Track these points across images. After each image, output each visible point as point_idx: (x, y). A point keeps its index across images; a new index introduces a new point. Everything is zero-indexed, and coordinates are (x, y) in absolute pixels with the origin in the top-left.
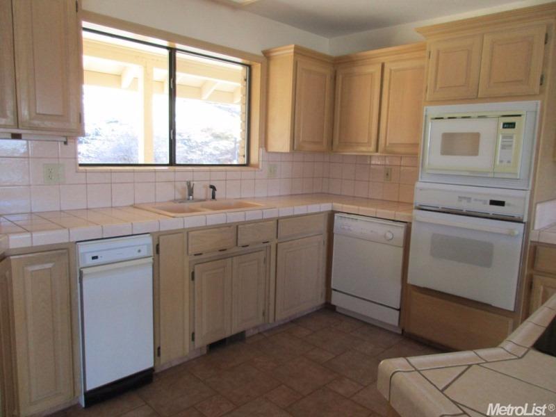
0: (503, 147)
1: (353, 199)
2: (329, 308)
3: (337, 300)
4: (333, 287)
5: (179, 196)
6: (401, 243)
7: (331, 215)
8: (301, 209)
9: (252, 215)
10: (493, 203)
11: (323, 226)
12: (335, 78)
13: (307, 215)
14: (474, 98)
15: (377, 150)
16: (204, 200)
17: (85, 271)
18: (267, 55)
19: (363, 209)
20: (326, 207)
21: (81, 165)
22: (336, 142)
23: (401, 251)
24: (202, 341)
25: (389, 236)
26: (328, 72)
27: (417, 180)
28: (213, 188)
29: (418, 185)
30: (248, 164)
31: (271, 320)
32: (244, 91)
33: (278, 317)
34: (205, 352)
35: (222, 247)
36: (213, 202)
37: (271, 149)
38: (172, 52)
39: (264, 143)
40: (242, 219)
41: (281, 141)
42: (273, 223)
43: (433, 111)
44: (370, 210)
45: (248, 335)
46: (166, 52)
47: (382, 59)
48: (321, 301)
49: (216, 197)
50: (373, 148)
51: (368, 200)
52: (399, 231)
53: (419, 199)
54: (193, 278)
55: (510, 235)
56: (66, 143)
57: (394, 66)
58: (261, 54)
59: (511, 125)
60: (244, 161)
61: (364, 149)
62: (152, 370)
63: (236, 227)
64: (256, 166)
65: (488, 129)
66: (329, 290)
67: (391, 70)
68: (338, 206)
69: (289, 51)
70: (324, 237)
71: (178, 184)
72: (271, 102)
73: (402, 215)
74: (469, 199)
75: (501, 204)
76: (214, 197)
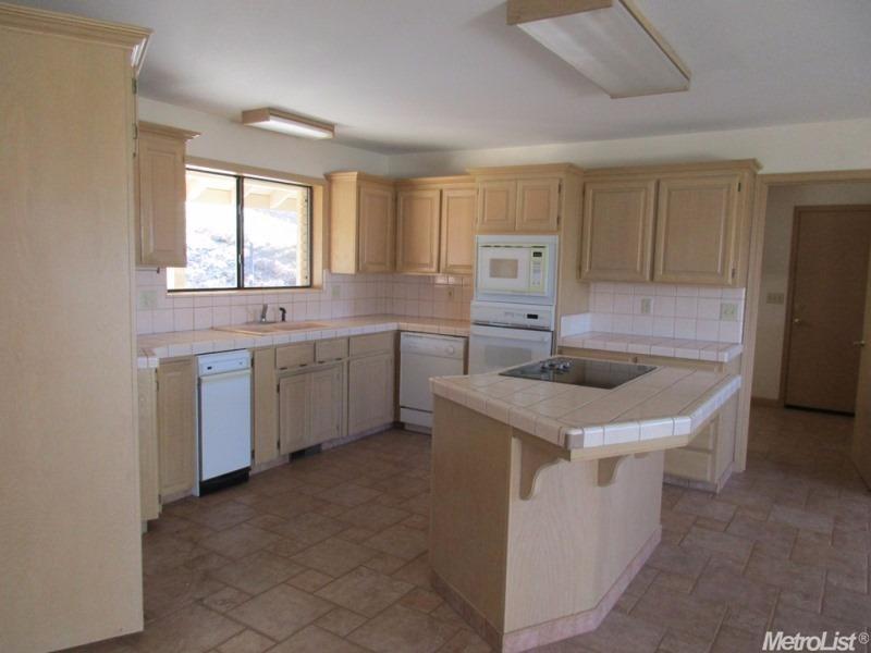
0: (535, 271)
1: (419, 319)
2: (398, 426)
3: (405, 416)
4: (401, 404)
5: (251, 319)
6: (462, 356)
7: (398, 334)
8: (370, 328)
9: (328, 334)
10: (530, 316)
11: (389, 345)
12: (396, 200)
13: (375, 334)
14: (512, 231)
15: (438, 271)
16: (274, 322)
17: (204, 378)
18: (329, 179)
19: (428, 327)
20: (392, 326)
21: (169, 291)
22: (399, 263)
23: (462, 364)
24: (287, 449)
25: (451, 350)
26: (389, 194)
27: (472, 299)
28: (283, 310)
29: (474, 303)
30: (310, 286)
31: (345, 434)
32: (305, 213)
33: (351, 432)
34: (288, 461)
35: (303, 362)
36: (283, 324)
37: (334, 270)
38: (240, 180)
39: (328, 264)
40: (319, 338)
41: (345, 261)
42: (345, 342)
43: (483, 239)
44: (433, 328)
45: (323, 448)
46: (234, 181)
47: (439, 186)
48: (390, 419)
49: (286, 319)
50: (434, 269)
51: (433, 320)
52: (459, 346)
53: (475, 315)
54: (278, 390)
55: (542, 342)
56: (158, 272)
57: (451, 194)
58: (323, 177)
59: (537, 254)
60: (307, 283)
61: (426, 269)
62: (247, 469)
63: (314, 345)
64: (320, 288)
65: (524, 257)
66: (397, 407)
67: (448, 198)
68: (404, 325)
69: (352, 177)
70: (391, 355)
71: (250, 307)
72: (334, 225)
73: (461, 331)
74: (513, 315)
75: (535, 317)
76: (283, 319)
